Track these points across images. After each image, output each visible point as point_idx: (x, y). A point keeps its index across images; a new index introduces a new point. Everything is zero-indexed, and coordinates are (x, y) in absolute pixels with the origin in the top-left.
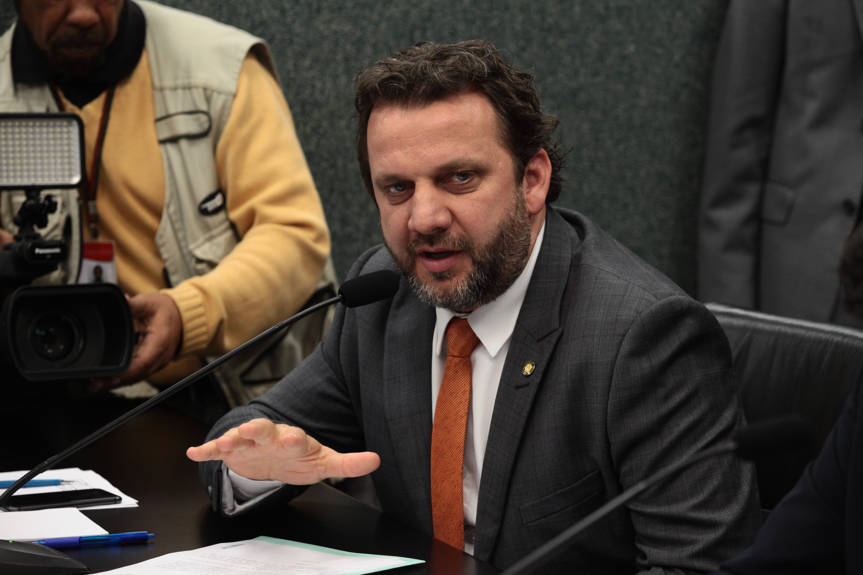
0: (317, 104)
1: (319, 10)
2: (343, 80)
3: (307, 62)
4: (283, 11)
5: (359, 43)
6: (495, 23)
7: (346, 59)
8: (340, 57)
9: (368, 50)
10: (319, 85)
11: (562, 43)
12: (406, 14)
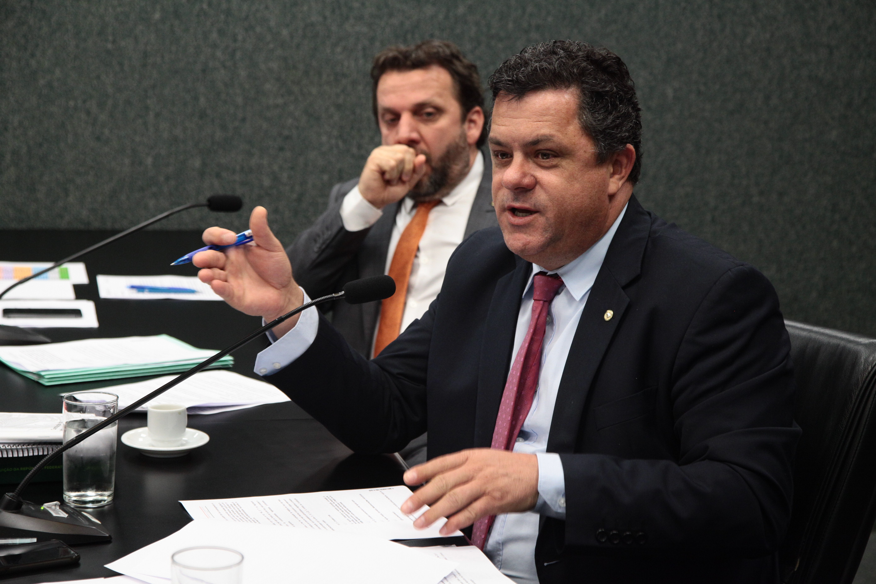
0: (344, 75)
1: (347, 18)
2: (361, 61)
3: (339, 49)
4: (325, 18)
5: (372, 40)
6: (458, 31)
7: (364, 49)
8: (360, 47)
9: (378, 44)
10: (346, 63)
11: (500, 45)
12: (402, 24)
